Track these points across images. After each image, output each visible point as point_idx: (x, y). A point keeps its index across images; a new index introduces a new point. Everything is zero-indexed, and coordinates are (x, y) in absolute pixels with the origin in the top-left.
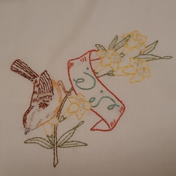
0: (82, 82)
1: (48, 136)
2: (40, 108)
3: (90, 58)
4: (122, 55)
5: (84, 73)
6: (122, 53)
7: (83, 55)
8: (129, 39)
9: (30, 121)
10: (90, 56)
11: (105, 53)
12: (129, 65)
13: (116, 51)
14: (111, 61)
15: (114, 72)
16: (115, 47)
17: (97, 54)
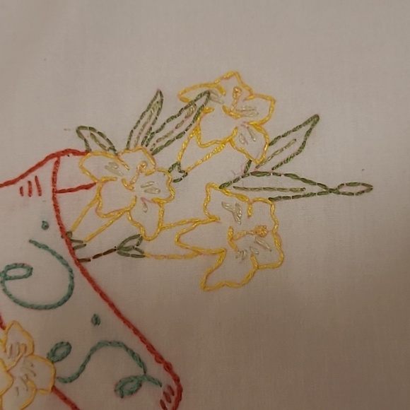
0: (25, 277)
3: (54, 181)
4: (178, 175)
5: (31, 241)
6: (178, 164)
7: (31, 171)
8: (207, 107)
10: (55, 173)
11: (111, 161)
12: (202, 216)
13: (153, 154)
14: (136, 197)
15: (144, 241)
16: (152, 137)
17: (81, 167)
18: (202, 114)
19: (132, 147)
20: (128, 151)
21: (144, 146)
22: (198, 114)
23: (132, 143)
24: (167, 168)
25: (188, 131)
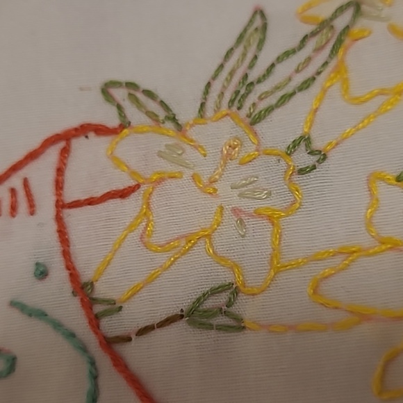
3: (59, 185)
4: (307, 160)
5: (14, 304)
6: (305, 140)
7: (15, 168)
8: (355, 30)
10: (60, 171)
11: (171, 141)
12: (365, 240)
13: (253, 123)
14: (222, 208)
15: (241, 297)
16: (248, 92)
17: (113, 157)
18: (347, 41)
19: (209, 112)
20: (202, 121)
21: (234, 108)
22: (339, 42)
23: (210, 104)
24: (282, 147)
25: (323, 75)
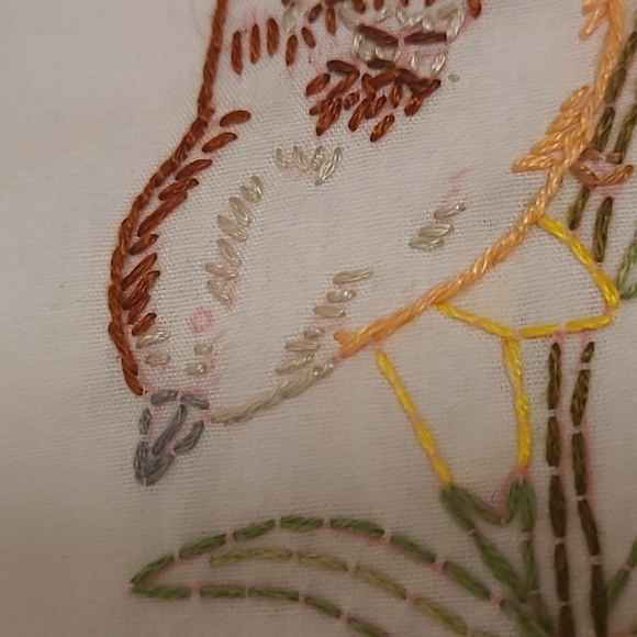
1: (457, 501)
2: (319, 132)
9: (207, 299)
